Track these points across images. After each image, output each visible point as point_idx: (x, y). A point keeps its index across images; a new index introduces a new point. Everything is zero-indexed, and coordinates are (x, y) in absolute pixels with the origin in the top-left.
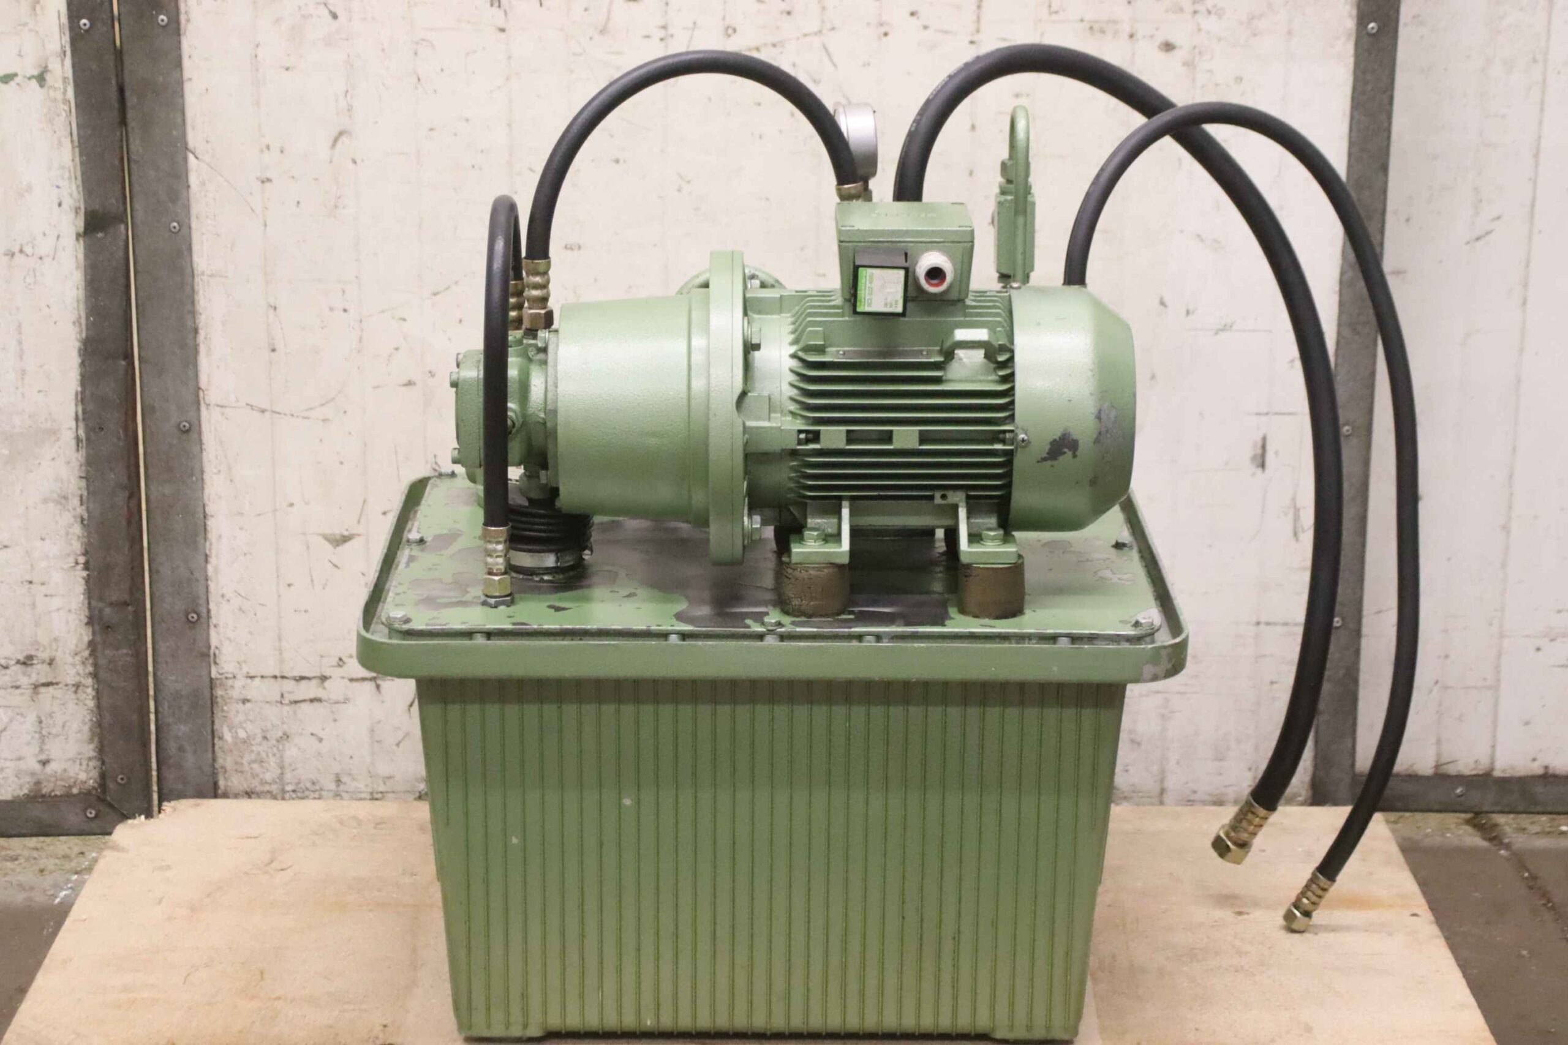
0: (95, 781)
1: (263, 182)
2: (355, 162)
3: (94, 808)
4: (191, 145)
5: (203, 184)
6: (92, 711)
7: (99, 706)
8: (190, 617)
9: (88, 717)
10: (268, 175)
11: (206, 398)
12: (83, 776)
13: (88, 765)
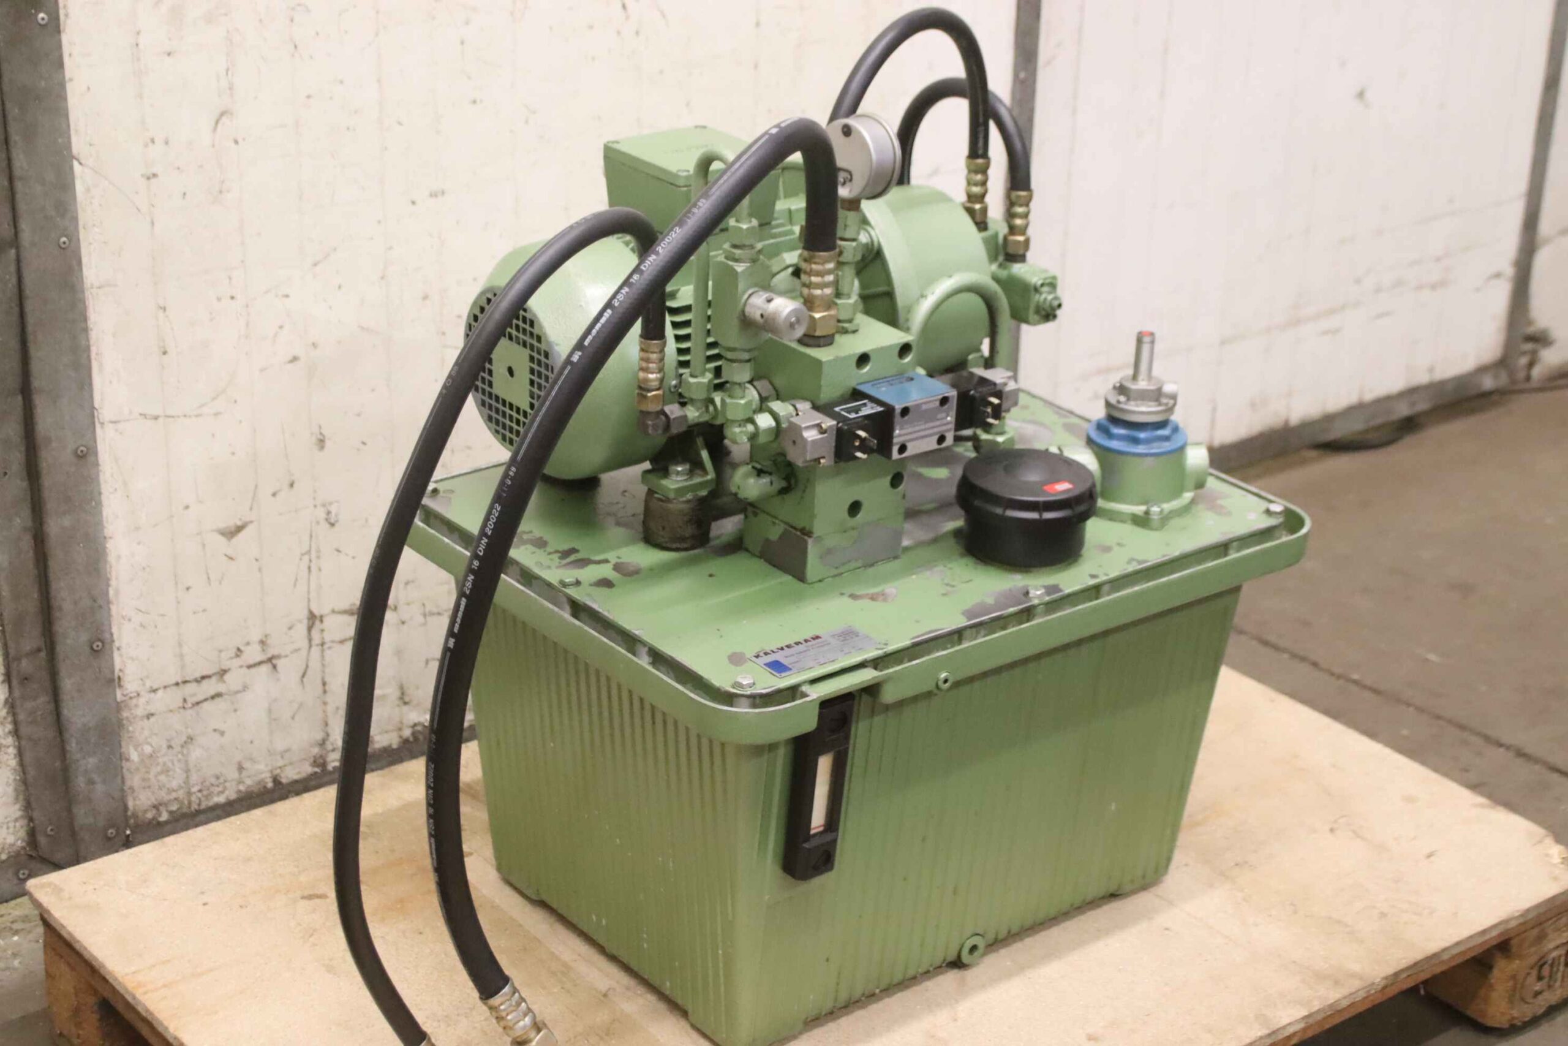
0: (23, 840)
1: (148, 178)
2: (236, 142)
3: (25, 868)
4: (75, 149)
5: (88, 190)
6: (15, 770)
7: (21, 764)
8: (95, 647)
9: (12, 777)
10: (154, 170)
11: (100, 416)
12: (11, 839)
13: (15, 827)
